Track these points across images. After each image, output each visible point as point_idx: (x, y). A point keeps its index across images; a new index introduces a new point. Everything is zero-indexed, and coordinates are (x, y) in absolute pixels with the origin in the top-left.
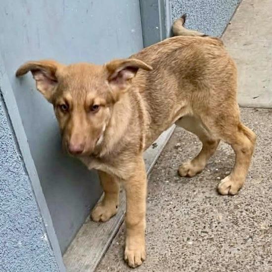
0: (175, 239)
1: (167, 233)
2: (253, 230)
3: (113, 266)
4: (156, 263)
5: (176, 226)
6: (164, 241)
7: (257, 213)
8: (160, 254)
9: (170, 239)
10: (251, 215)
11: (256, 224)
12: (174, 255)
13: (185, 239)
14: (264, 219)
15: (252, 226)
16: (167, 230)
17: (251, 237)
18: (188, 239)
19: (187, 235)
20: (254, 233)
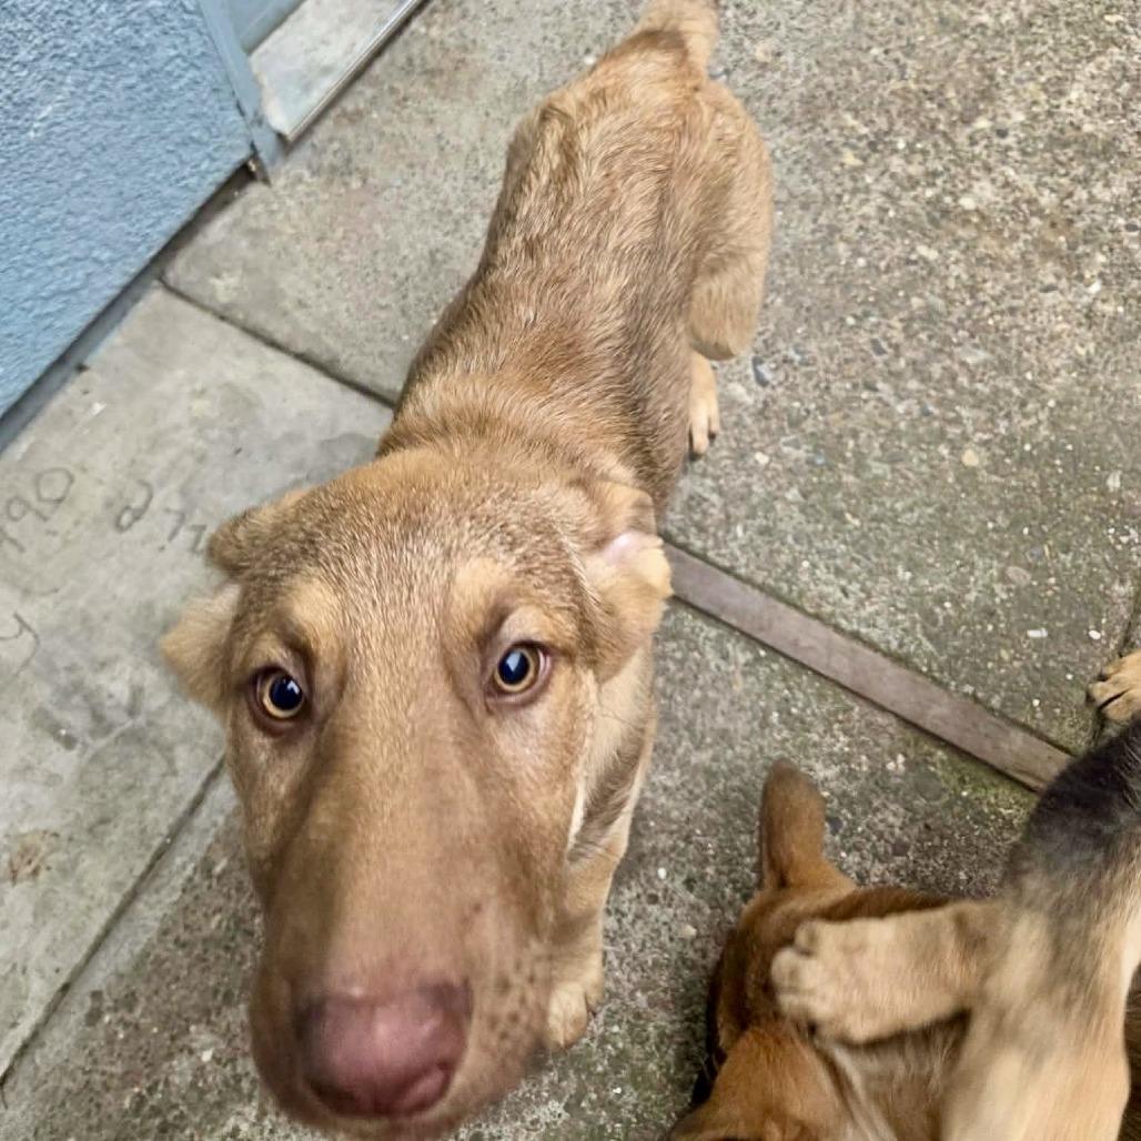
0: (557, 46)
1: (545, 26)
2: (736, 56)
3: (396, 85)
4: (499, 93)
5: (569, 14)
6: (532, 45)
7: (759, 18)
8: (514, 75)
9: (547, 43)
10: (745, 20)
11: (747, 43)
12: (545, 83)
13: (581, 50)
14: (769, 35)
15: (737, 46)
16: (547, 19)
17: (727, 72)
18: (588, 51)
19: (588, 41)
20: (736, 64)
